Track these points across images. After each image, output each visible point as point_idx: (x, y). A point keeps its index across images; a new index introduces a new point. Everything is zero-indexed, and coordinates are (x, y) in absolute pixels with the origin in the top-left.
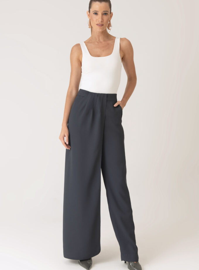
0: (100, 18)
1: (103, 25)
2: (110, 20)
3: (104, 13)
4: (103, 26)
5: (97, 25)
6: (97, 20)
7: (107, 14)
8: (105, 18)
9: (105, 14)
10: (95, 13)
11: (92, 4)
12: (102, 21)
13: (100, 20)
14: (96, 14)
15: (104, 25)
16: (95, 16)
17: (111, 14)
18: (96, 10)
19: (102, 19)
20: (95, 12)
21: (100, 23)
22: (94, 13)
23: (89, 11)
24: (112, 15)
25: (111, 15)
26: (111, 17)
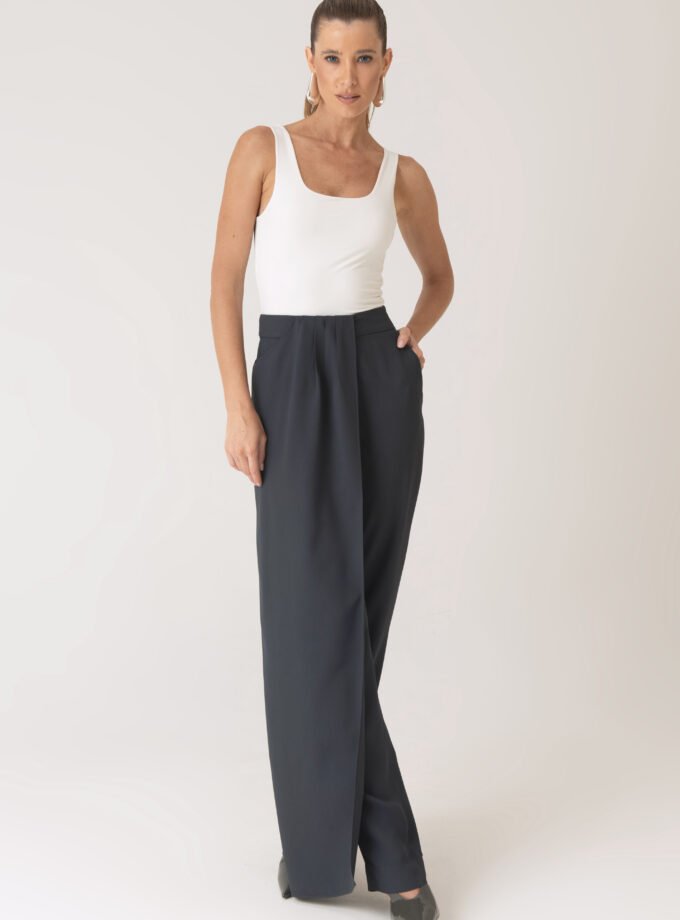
0: (348, 74)
1: (356, 97)
2: (384, 75)
3: (360, 57)
4: (359, 99)
5: (339, 96)
6: (337, 80)
7: (371, 58)
8: (365, 72)
9: (365, 58)
10: (330, 57)
11: (321, 26)
12: (355, 83)
13: (347, 81)
14: (333, 58)
15: (363, 96)
16: (329, 67)
17: (388, 53)
18: (334, 49)
19: (354, 77)
20: (331, 54)
21: (349, 91)
22: (326, 58)
23: (313, 49)
24: (391, 56)
25: (387, 57)
26: (387, 64)
